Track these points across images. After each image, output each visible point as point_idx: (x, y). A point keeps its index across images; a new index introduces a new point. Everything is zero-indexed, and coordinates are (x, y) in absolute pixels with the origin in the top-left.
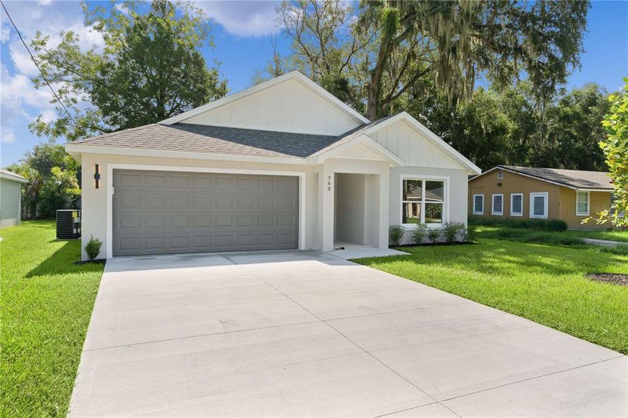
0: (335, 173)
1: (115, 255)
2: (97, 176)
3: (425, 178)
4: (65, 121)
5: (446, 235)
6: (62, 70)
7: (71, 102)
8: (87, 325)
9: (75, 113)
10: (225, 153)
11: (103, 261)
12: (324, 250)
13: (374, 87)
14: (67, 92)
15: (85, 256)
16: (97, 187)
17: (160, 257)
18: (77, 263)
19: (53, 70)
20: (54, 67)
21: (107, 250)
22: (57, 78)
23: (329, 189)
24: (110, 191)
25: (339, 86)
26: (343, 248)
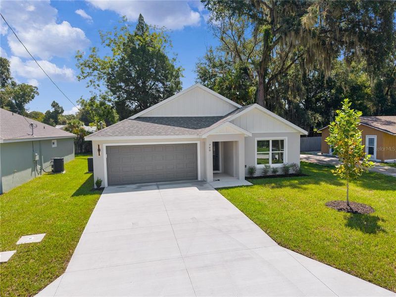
0: (213, 142)
1: (108, 185)
2: (99, 150)
3: (271, 139)
4: (95, 98)
5: (283, 171)
6: (91, 69)
7: (97, 86)
8: (87, 223)
9: (99, 92)
10: (158, 135)
11: (103, 189)
12: (208, 181)
13: (261, 72)
14: (94, 82)
15: (95, 187)
16: (99, 155)
17: (128, 186)
18: (91, 191)
19: (87, 70)
20: (88, 68)
21: (105, 183)
22: (89, 74)
23: (210, 150)
24: (105, 156)
25: (242, 71)
26: (219, 180)
